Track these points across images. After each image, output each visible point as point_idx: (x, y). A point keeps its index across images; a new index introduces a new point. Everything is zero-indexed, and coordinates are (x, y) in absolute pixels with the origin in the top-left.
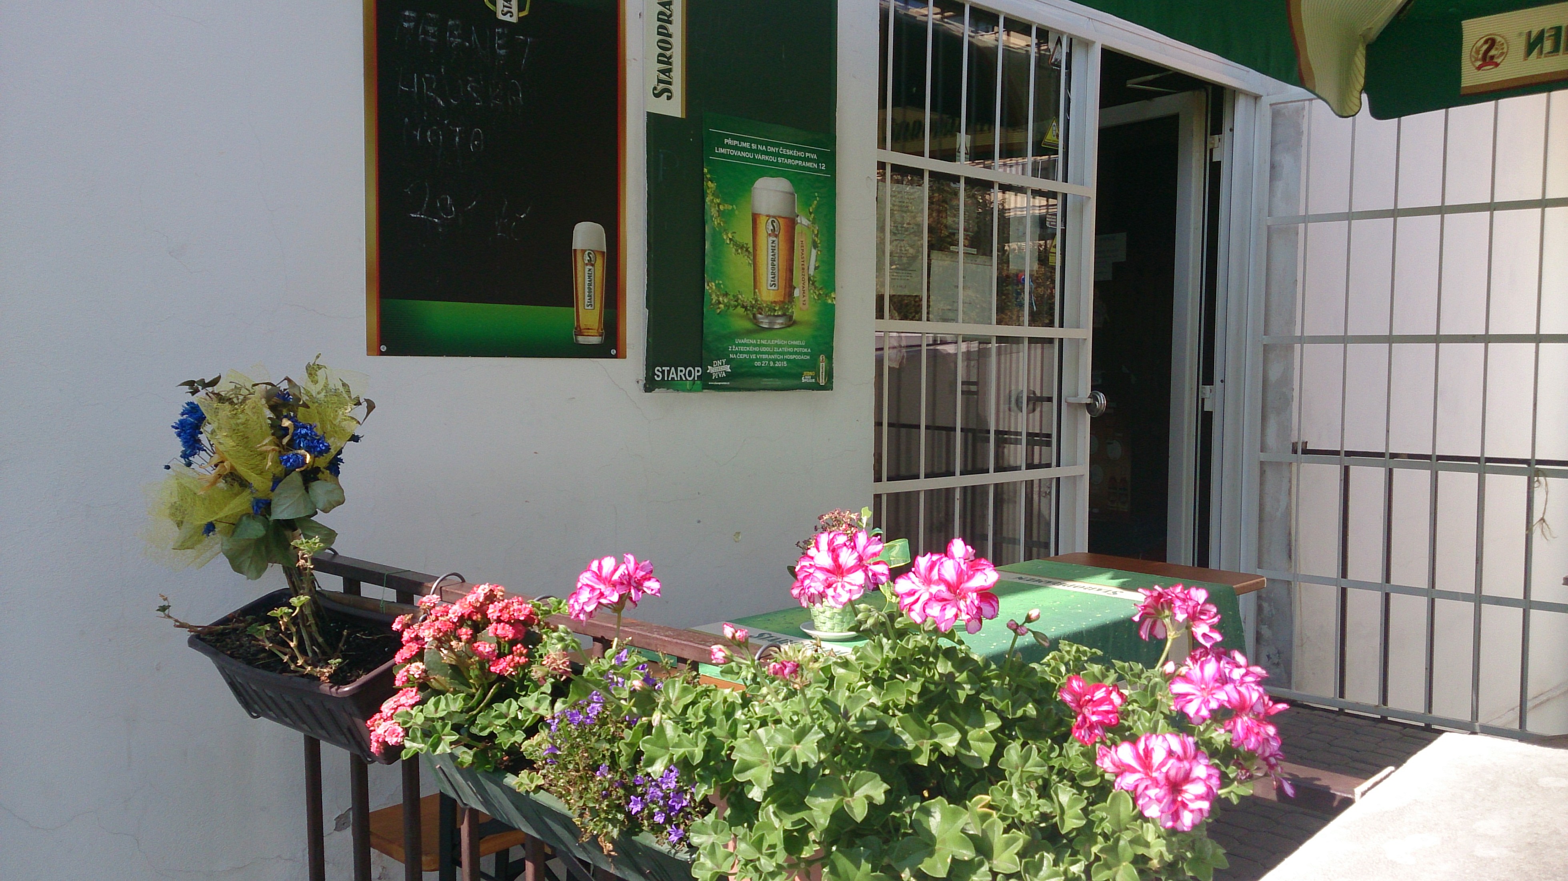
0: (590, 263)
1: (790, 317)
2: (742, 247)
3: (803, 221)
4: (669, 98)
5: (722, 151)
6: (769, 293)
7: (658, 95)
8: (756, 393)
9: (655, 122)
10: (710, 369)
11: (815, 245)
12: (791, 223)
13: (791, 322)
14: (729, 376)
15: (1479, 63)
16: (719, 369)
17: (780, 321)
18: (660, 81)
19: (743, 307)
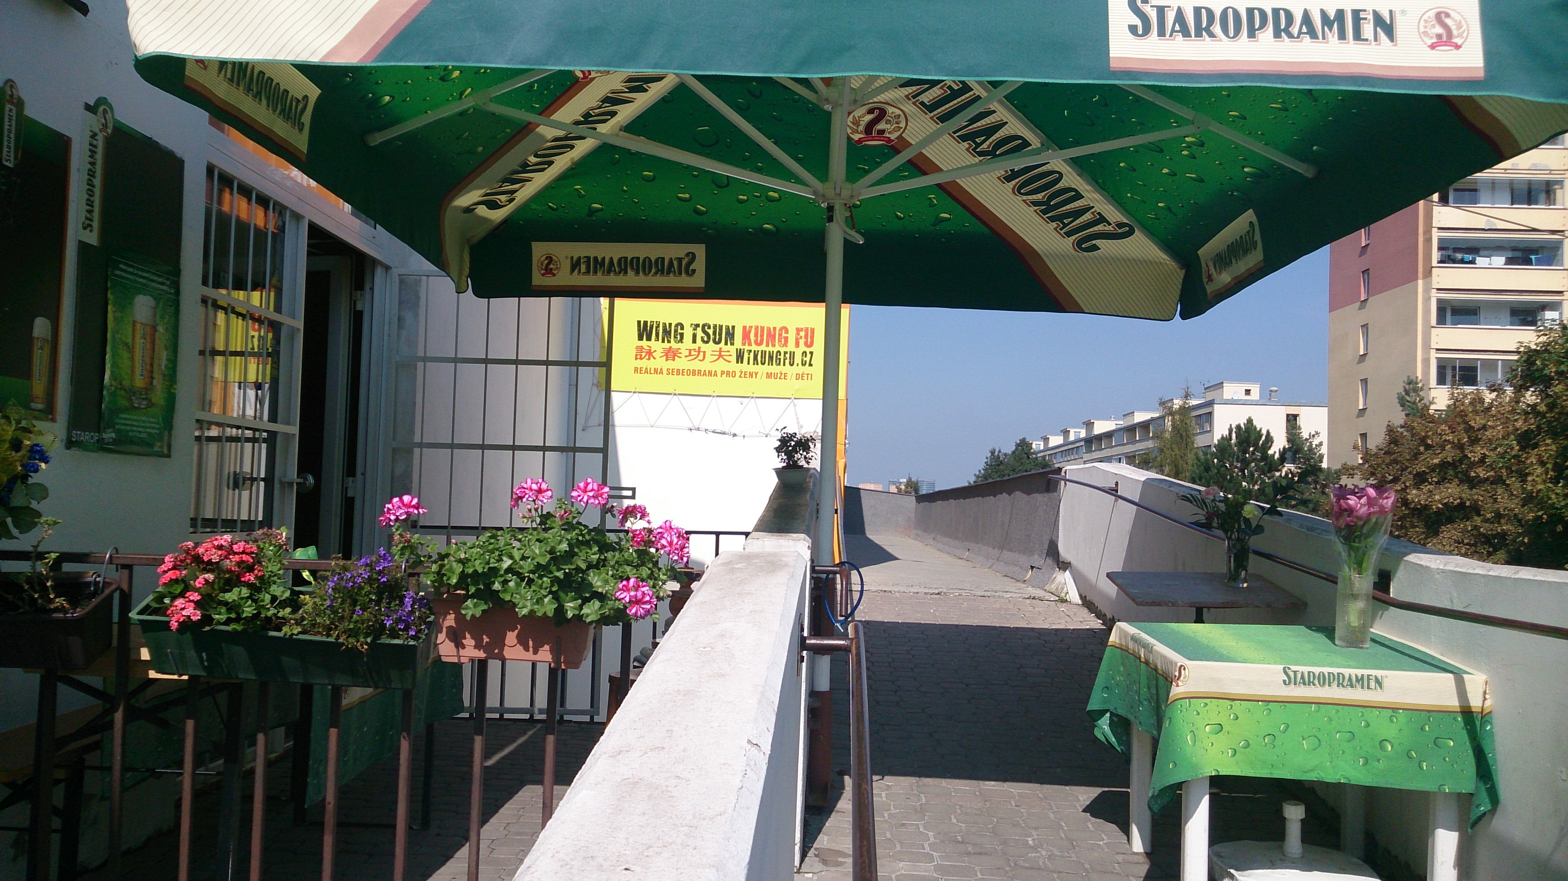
0: (41, 348)
1: (150, 400)
2: (126, 344)
3: (160, 329)
4: (91, 231)
5: (118, 272)
6: (139, 382)
7: (85, 228)
8: (130, 457)
9: (83, 247)
10: (105, 436)
11: (166, 349)
12: (154, 329)
13: (151, 404)
14: (115, 442)
15: (543, 272)
16: (109, 435)
17: (145, 403)
18: (87, 218)
19: (125, 390)
